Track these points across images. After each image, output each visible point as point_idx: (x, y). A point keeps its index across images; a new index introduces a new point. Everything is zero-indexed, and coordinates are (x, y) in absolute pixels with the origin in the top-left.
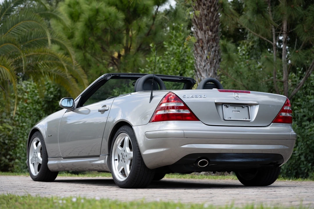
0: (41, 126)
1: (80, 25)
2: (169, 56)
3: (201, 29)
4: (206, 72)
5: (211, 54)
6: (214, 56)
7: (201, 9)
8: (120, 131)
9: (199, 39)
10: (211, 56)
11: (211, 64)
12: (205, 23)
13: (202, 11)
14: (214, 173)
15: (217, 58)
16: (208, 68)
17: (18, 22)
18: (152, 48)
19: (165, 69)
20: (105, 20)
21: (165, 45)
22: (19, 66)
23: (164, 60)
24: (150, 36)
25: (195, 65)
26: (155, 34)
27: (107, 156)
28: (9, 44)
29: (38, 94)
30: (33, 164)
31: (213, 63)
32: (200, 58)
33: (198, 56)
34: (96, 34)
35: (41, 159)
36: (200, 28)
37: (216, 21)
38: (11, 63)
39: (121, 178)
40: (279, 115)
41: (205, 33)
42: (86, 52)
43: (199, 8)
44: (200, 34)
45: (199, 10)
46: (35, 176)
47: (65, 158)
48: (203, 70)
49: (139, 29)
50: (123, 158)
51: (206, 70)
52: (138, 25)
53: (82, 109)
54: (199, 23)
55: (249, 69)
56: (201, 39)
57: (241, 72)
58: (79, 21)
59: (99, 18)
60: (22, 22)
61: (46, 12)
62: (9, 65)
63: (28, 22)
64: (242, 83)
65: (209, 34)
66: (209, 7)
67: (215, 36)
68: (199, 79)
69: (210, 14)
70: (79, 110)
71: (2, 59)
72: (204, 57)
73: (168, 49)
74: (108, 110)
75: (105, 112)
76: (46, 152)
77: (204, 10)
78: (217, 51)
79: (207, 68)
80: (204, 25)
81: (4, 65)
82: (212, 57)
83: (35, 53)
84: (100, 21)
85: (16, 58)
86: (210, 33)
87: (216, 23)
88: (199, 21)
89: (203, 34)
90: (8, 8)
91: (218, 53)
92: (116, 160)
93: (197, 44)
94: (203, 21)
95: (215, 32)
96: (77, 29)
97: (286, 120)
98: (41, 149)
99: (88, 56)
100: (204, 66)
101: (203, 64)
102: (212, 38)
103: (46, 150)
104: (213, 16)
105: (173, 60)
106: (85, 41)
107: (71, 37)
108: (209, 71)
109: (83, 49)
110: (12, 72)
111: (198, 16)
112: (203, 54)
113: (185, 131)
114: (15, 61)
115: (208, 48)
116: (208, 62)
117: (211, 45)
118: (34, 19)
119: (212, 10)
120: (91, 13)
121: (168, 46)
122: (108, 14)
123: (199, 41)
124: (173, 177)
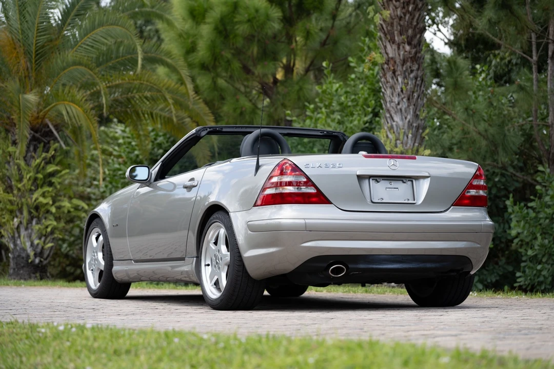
0: (101, 210)
1: (206, 30)
2: (358, 82)
3: (392, 41)
4: (400, 114)
5: (410, 83)
6: (415, 86)
7: (391, 7)
8: (213, 220)
9: (389, 57)
10: (408, 87)
11: (409, 99)
12: (399, 30)
13: (394, 12)
14: (363, 285)
15: (420, 89)
16: (404, 106)
17: (93, 28)
18: (326, 68)
19: (350, 104)
20: (249, 21)
21: (352, 62)
22: (98, 102)
23: (348, 89)
24: (326, 47)
25: (382, 102)
26: (335, 43)
27: (195, 259)
28: (80, 67)
29: (137, 148)
30: (92, 270)
31: (413, 98)
32: (391, 90)
33: (387, 87)
34: (233, 45)
35: (103, 263)
36: (391, 39)
37: (418, 26)
38: (84, 97)
39: (214, 294)
40: (464, 194)
41: (399, 48)
42: (218, 75)
43: (388, 5)
44: (391, 50)
45: (388, 9)
46: (95, 291)
47: (136, 261)
48: (396, 109)
49: (308, 35)
50: (217, 263)
51: (401, 109)
52: (306, 29)
53: (162, 183)
54: (388, 31)
55: (491, 104)
56: (392, 58)
57: (474, 111)
58: (205, 23)
59: (238, 18)
60: (101, 29)
61: (144, 9)
62: (81, 100)
63: (111, 28)
64: (476, 128)
65: (405, 50)
66: (405, 4)
67: (416, 53)
68: (390, 124)
69: (407, 16)
70: (158, 185)
71: (69, 92)
72: (397, 89)
73: (356, 70)
74: (196, 186)
75: (193, 188)
76: (111, 251)
77: (396, 8)
78: (420, 77)
79: (402, 106)
80: (397, 34)
81: (73, 102)
82: (411, 88)
83: (124, 81)
84: (240, 22)
85: (93, 89)
86: (408, 48)
87: (417, 30)
88: (389, 28)
89: (395, 50)
90: (80, 4)
91: (420, 82)
92: (208, 265)
93: (386, 66)
94: (395, 28)
95: (415, 47)
96: (202, 37)
97: (474, 202)
98: (103, 247)
99: (221, 82)
100: (397, 103)
101: (396, 100)
102: (411, 56)
103: (110, 248)
104: (413, 19)
105: (362, 88)
106: (216, 57)
107: (191, 50)
108: (406, 112)
109: (211, 70)
110: (87, 112)
111: (388, 20)
112: (395, 84)
113: (307, 221)
114: (92, 95)
115: (404, 73)
116: (404, 97)
117: (409, 67)
118: (120, 24)
119: (410, 9)
120: (224, 9)
121: (357, 63)
122: (253, 11)
123: (388, 61)
124: (337, 291)
